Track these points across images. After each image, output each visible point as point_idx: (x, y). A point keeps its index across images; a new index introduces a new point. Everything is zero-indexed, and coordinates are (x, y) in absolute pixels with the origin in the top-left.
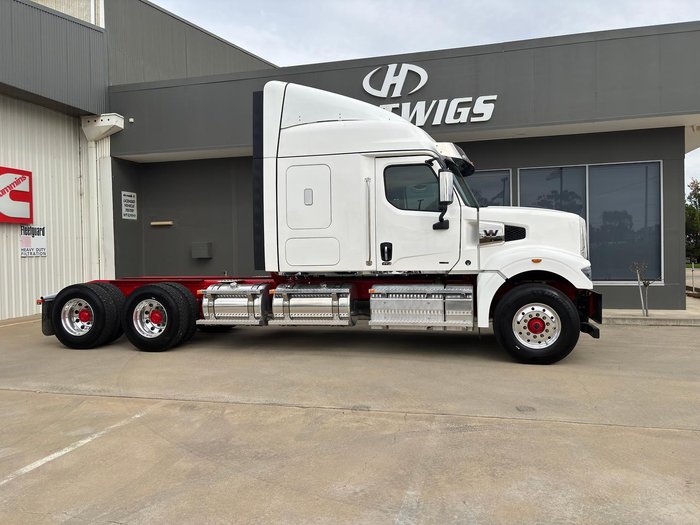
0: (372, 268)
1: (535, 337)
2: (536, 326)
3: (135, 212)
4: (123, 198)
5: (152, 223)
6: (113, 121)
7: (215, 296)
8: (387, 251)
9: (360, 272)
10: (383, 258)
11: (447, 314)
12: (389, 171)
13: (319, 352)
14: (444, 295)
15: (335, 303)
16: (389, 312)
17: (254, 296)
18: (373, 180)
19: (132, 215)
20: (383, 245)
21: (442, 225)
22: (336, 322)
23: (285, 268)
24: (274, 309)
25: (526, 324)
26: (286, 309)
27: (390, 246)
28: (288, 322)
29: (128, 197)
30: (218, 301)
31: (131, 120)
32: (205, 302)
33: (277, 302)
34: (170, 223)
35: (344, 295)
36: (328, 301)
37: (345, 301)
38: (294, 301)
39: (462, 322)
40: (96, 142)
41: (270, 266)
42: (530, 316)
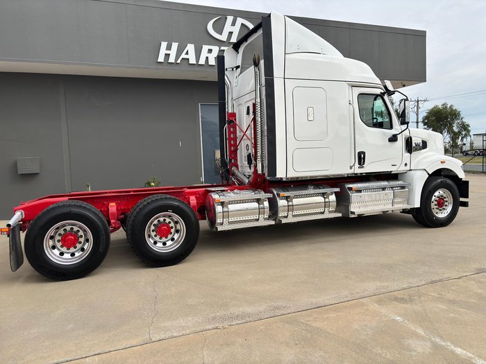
0: (351, 171)
1: (440, 210)
2: (441, 203)
8: (361, 158)
10: (360, 164)
11: (394, 201)
14: (392, 188)
20: (360, 154)
21: (394, 139)
22: (327, 215)
23: (292, 174)
24: (279, 209)
25: (436, 203)
27: (364, 153)
30: (231, 207)
32: (219, 209)
33: (282, 203)
35: (330, 194)
37: (333, 198)
38: (296, 201)
39: (402, 206)
42: (438, 197)
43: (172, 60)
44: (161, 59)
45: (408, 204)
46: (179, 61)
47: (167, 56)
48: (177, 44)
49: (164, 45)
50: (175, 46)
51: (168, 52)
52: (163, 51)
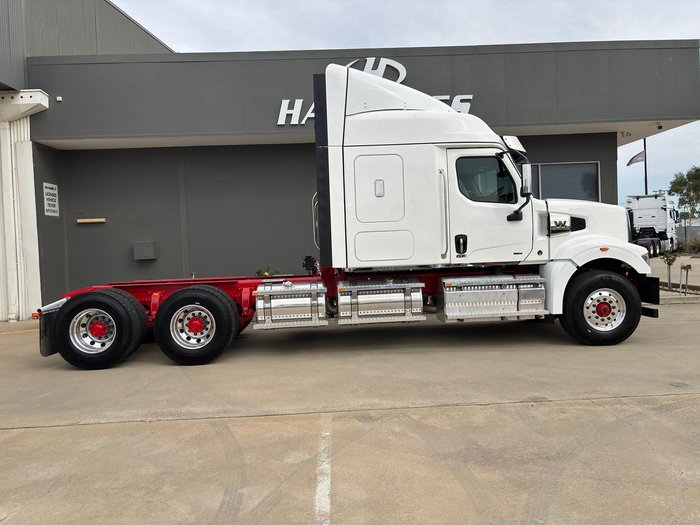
0: (446, 261)
1: (603, 320)
2: (603, 309)
3: (57, 208)
4: (45, 191)
5: (79, 221)
6: (38, 98)
7: (271, 297)
8: (461, 244)
9: (435, 265)
10: (458, 250)
11: (520, 303)
12: (461, 163)
13: (387, 351)
14: (517, 285)
15: (408, 298)
16: (463, 304)
17: (318, 295)
18: (445, 171)
19: (54, 211)
20: (457, 238)
21: (516, 217)
22: (409, 318)
23: (354, 264)
24: (340, 307)
25: (595, 309)
26: (355, 306)
27: (465, 237)
28: (355, 321)
29: (50, 189)
30: (275, 303)
31: (59, 98)
32: (260, 304)
33: (343, 299)
34: (103, 220)
35: (416, 290)
36: (400, 297)
37: (418, 296)
38: (362, 299)
39: (534, 311)
40: (10, 122)
41: (338, 262)
42: (598, 301)
43: (295, 121)
44: (282, 121)
45: (546, 309)
46: (303, 122)
47: (289, 116)
48: (301, 101)
49: (285, 103)
50: (299, 103)
51: (290, 112)
52: (284, 110)
